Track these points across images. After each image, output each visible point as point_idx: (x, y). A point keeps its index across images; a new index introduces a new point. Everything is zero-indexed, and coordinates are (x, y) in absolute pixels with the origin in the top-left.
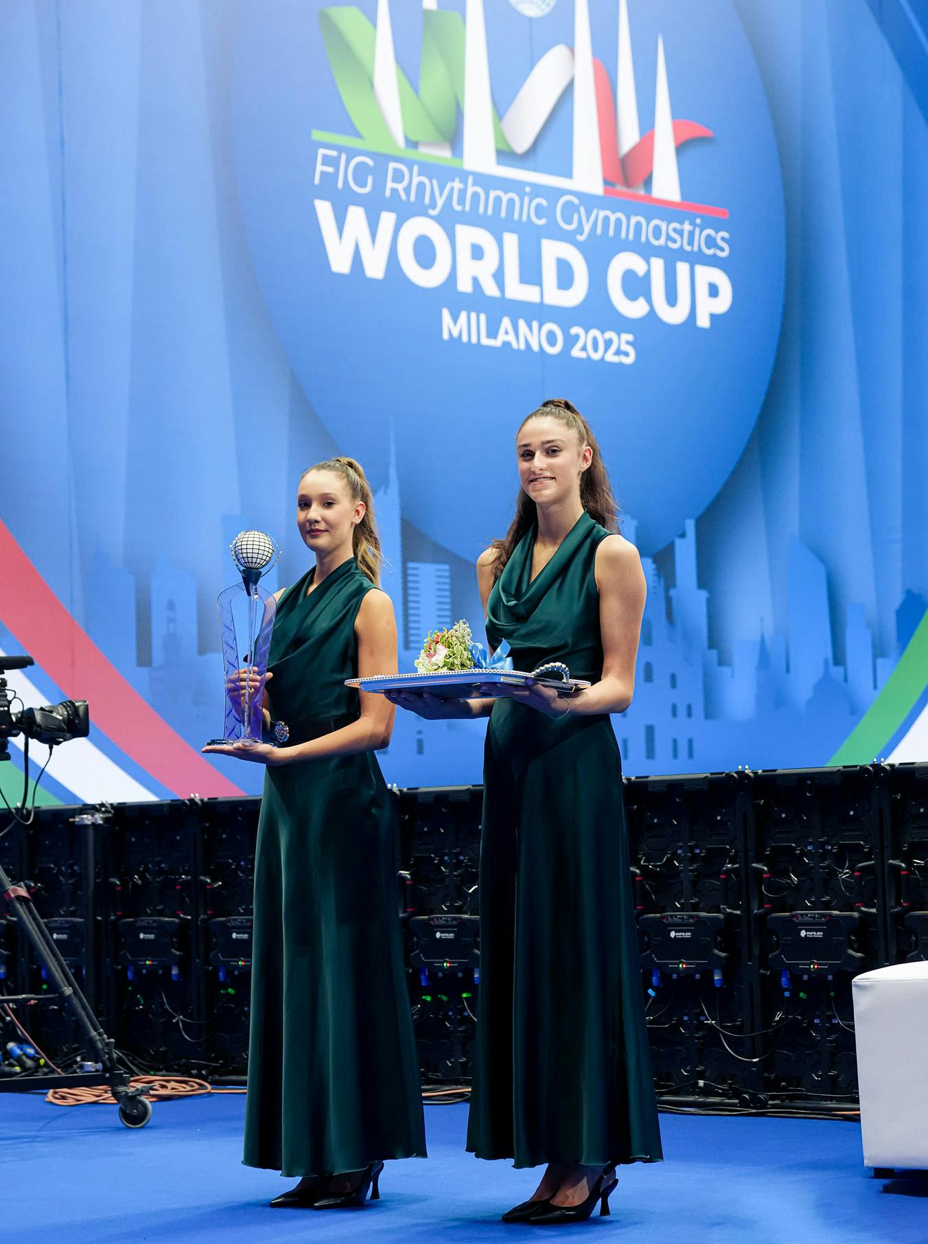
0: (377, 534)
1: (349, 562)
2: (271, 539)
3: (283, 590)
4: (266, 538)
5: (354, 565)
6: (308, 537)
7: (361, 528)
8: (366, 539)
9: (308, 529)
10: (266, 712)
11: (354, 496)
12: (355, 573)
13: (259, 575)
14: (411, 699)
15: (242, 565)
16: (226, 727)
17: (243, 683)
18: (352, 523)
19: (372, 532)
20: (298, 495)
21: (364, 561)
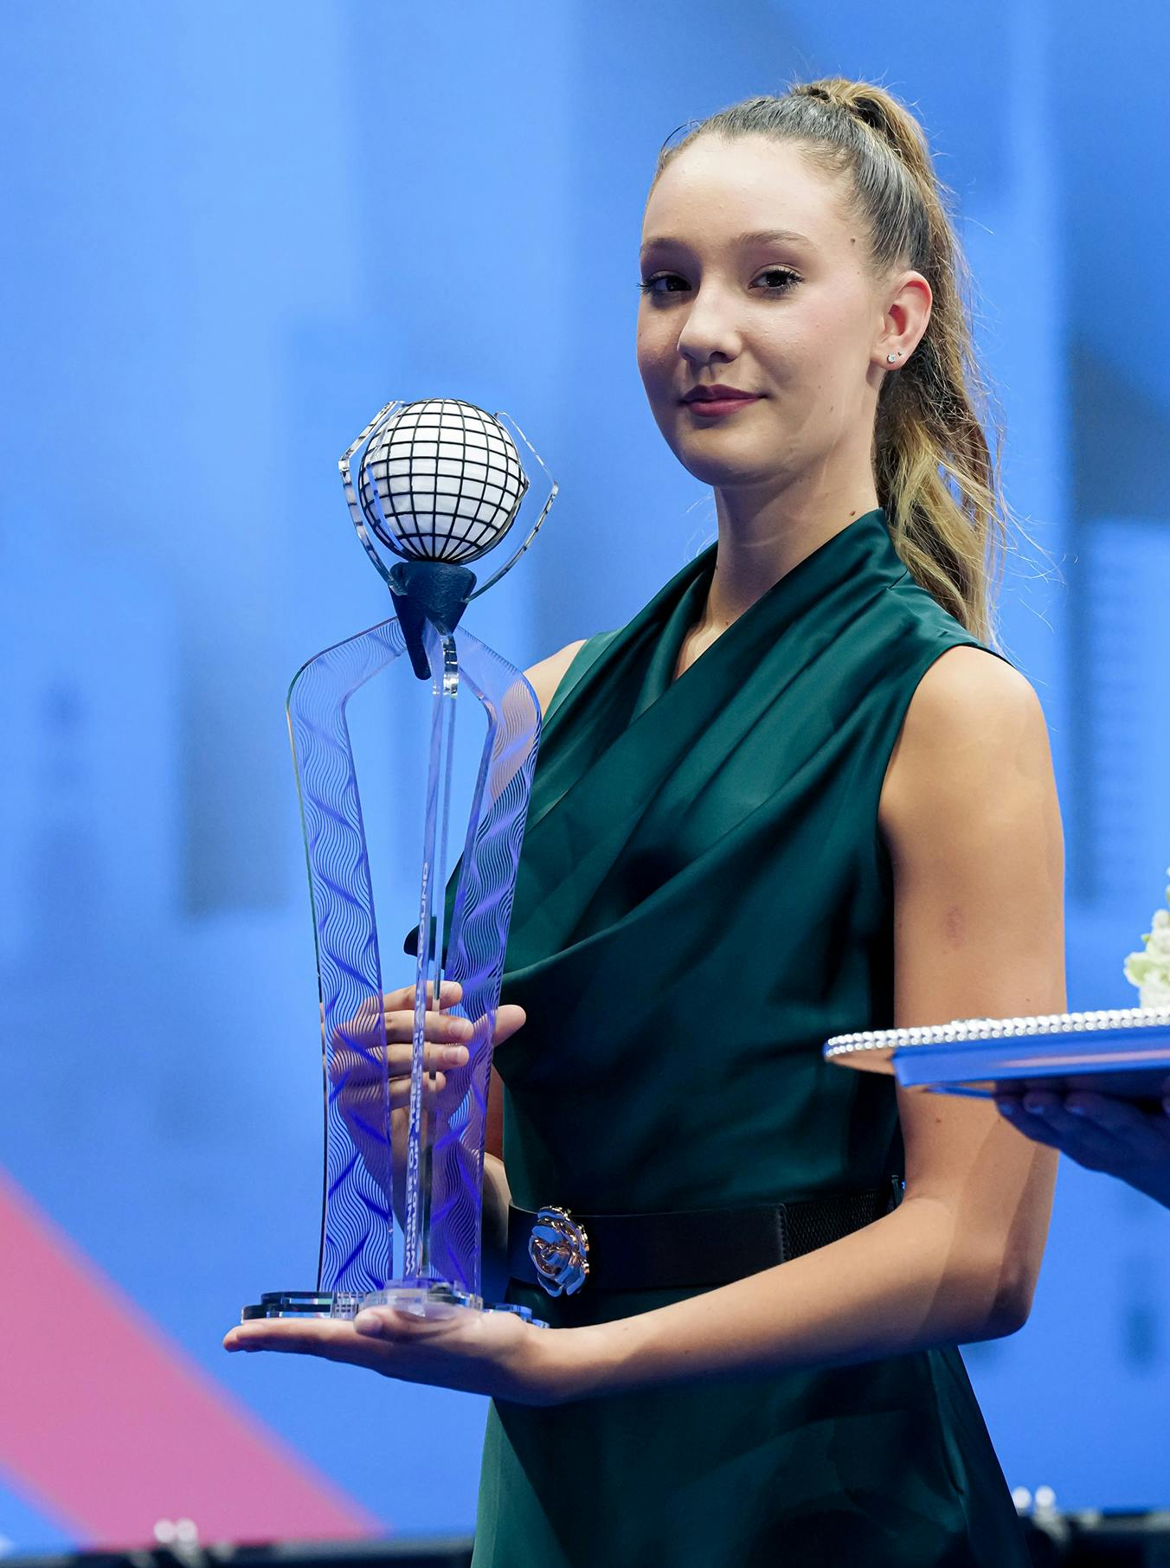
0: (979, 410)
1: (861, 532)
2: (513, 433)
3: (574, 648)
4: (492, 430)
5: (881, 544)
6: (683, 417)
7: (914, 388)
8: (936, 435)
9: (685, 388)
10: (495, 1167)
11: (883, 249)
12: (884, 579)
13: (465, 587)
14: (1108, 1125)
15: (391, 546)
16: (326, 1240)
17: (398, 1052)
18: (874, 364)
19: (958, 403)
20: (643, 242)
21: (925, 530)
